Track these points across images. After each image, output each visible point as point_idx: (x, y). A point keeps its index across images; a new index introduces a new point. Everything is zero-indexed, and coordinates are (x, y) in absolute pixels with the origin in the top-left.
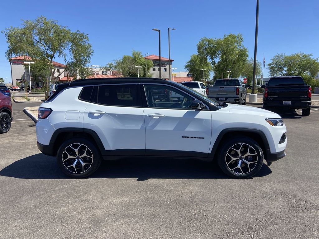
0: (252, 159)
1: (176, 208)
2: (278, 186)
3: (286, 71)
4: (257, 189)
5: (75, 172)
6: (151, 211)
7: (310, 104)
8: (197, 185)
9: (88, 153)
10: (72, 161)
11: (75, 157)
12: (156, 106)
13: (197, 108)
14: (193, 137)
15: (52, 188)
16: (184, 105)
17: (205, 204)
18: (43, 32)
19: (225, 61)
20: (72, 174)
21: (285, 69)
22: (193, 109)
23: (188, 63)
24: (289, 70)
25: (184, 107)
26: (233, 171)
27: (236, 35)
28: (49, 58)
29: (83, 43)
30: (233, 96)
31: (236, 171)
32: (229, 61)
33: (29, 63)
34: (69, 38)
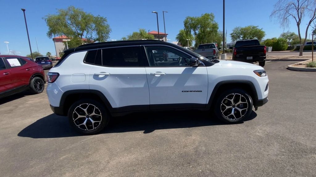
0: (243, 106)
1: (183, 165)
2: (268, 129)
3: (242, 38)
4: (251, 134)
5: (86, 130)
6: (157, 171)
7: (265, 58)
8: (198, 134)
9: (97, 111)
10: (82, 120)
11: (85, 116)
12: (157, 65)
13: (195, 65)
14: (191, 91)
15: (62, 149)
16: (181, 63)
17: (210, 156)
18: (74, 17)
19: (204, 32)
20: (84, 132)
21: (242, 36)
22: (191, 66)
23: (178, 36)
24: (244, 37)
25: (181, 64)
26: (228, 118)
27: (210, 14)
28: (80, 36)
29: (103, 24)
30: (211, 56)
31: (230, 117)
32: (206, 32)
33: (67, 40)
34: (92, 21)
